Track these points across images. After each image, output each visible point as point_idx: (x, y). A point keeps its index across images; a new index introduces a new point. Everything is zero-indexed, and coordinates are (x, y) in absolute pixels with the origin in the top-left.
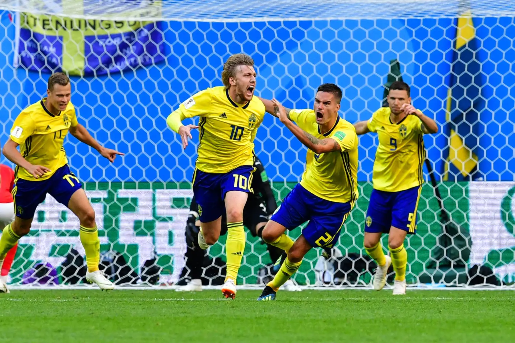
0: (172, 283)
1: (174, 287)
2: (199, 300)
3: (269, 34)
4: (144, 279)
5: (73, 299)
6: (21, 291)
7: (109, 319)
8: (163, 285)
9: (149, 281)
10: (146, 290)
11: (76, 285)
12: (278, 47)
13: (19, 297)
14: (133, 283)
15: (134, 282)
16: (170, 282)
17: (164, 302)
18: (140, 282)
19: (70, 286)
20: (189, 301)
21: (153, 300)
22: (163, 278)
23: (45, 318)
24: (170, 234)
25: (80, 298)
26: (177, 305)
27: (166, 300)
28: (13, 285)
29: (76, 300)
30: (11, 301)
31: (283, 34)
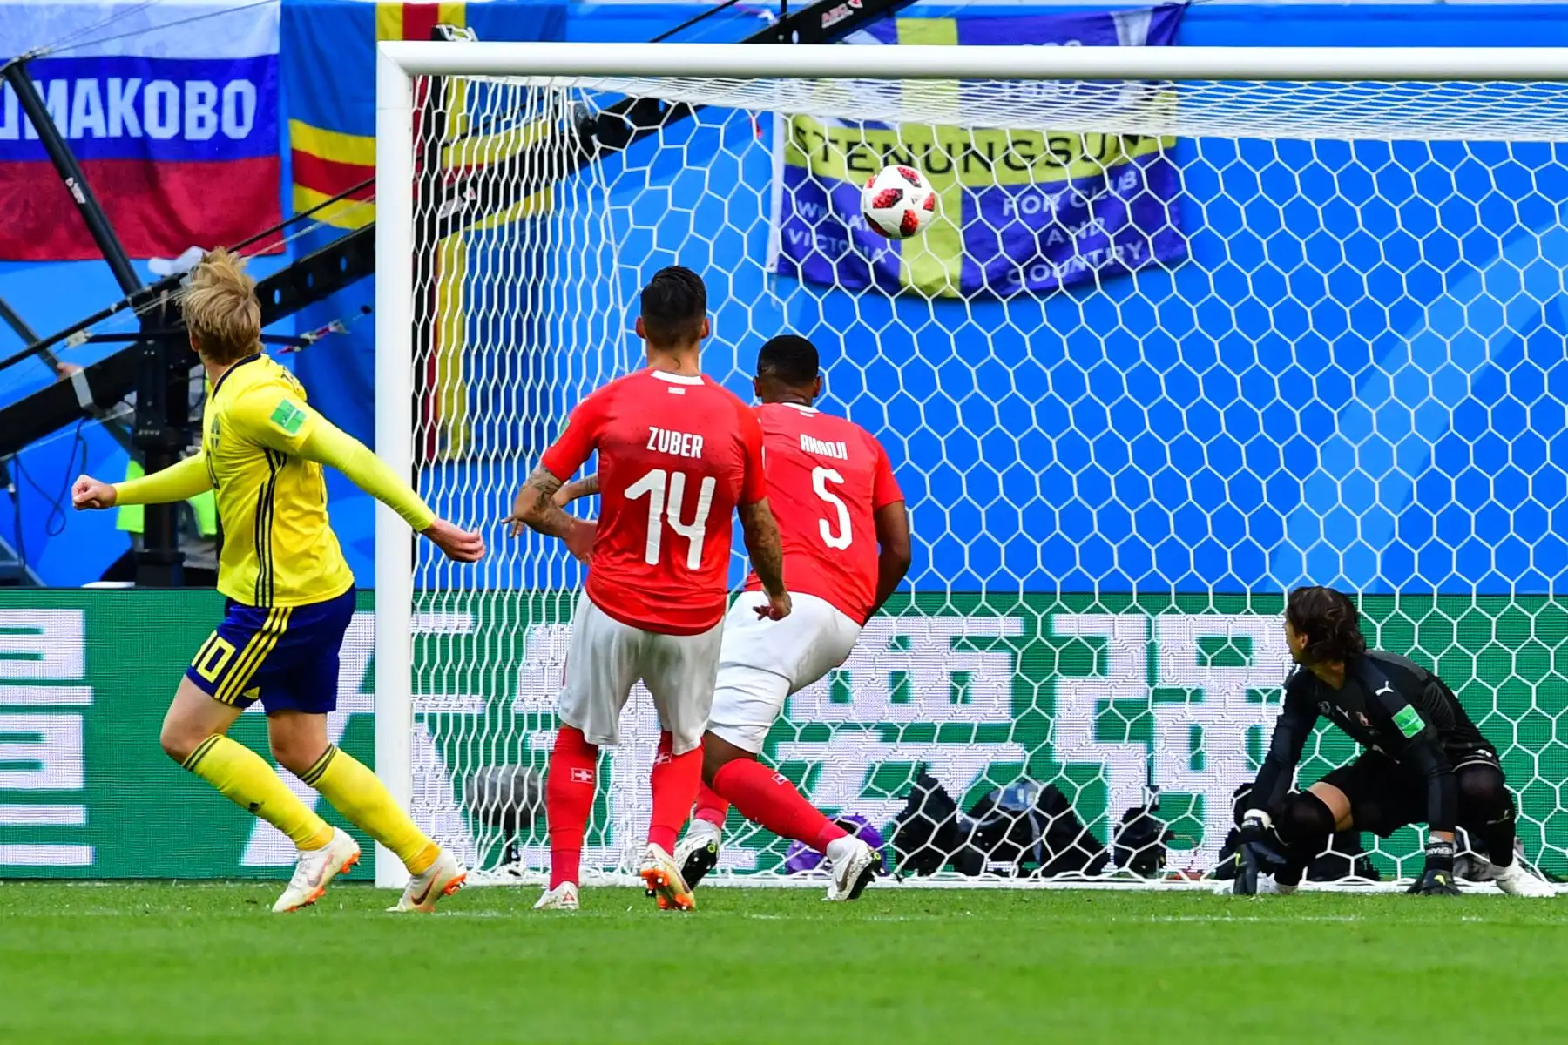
0: (1200, 872)
1: (1204, 883)
2: (1274, 919)
3: (1473, 181)
4: (1120, 859)
5: (925, 915)
6: (782, 890)
7: (1022, 971)
8: (1174, 877)
9: (1133, 867)
10: (1128, 892)
11: (933, 876)
12: (1498, 214)
13: (778, 909)
14: (1088, 872)
15: (1095, 869)
16: (1194, 869)
17: (1174, 925)
18: (1110, 868)
19: (915, 881)
20: (1246, 923)
21: (1146, 919)
22: (1175, 859)
23: (847, 968)
24: (1196, 734)
25: (946, 913)
26: (1212, 934)
27: (1182, 919)
28: (758, 875)
29: (932, 917)
30: (754, 919)
31: (1513, 181)
